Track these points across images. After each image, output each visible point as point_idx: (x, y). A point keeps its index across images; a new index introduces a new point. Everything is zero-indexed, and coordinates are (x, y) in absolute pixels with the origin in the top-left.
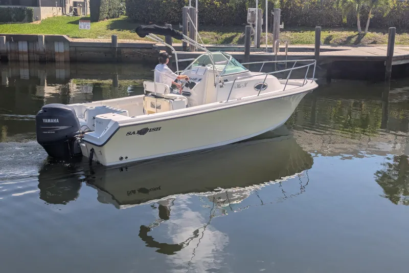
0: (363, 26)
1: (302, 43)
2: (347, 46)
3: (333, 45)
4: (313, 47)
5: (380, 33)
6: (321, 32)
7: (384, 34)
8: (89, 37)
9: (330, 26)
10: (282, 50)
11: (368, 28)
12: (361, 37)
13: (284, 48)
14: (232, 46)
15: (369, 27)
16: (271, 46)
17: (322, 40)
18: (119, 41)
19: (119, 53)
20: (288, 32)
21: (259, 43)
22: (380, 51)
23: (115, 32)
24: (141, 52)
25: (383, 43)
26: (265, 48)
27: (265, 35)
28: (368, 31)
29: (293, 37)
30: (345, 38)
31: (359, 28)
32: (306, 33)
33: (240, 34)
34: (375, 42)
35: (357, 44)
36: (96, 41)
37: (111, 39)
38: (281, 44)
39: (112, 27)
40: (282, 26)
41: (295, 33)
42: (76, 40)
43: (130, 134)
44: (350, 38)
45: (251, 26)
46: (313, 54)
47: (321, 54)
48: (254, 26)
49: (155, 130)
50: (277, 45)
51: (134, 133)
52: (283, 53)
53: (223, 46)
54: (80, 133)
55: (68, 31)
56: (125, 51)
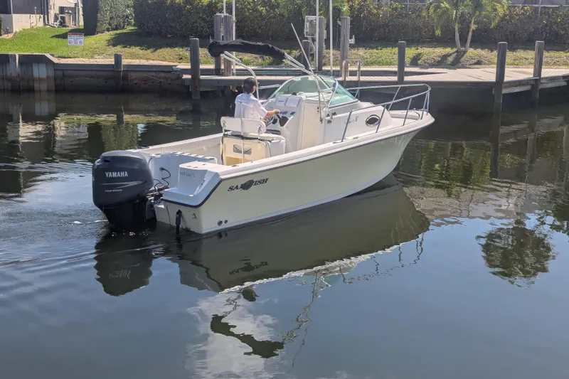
0: (463, 40)
1: (380, 63)
2: (443, 68)
3: (422, 66)
4: (395, 69)
5: (486, 50)
6: (406, 49)
7: (492, 51)
8: (82, 56)
9: (419, 40)
10: (353, 73)
11: (470, 44)
12: (460, 55)
13: (356, 71)
14: (284, 68)
15: (471, 41)
16: (338, 68)
17: (407, 60)
18: (125, 62)
19: (125, 78)
20: (361, 49)
21: (321, 65)
22: (486, 74)
23: (118, 49)
24: (156, 77)
25: (490, 63)
26: (329, 71)
27: (329, 53)
28: (471, 47)
29: (368, 56)
30: (440, 57)
31: (458, 43)
32: (385, 50)
33: (294, 51)
34: (479, 63)
35: (456, 64)
36: (92, 61)
37: (113, 60)
38: (351, 65)
39: (115, 42)
40: (352, 41)
41: (371, 51)
42: (63, 61)
43: (232, 189)
44: (445, 57)
45: (310, 41)
46: (395, 78)
47: (407, 78)
48: (314, 40)
49: (260, 182)
50: (346, 67)
51: (237, 187)
52: (355, 78)
53: (272, 68)
54: (155, 190)
55: (51, 49)
56: (133, 75)
